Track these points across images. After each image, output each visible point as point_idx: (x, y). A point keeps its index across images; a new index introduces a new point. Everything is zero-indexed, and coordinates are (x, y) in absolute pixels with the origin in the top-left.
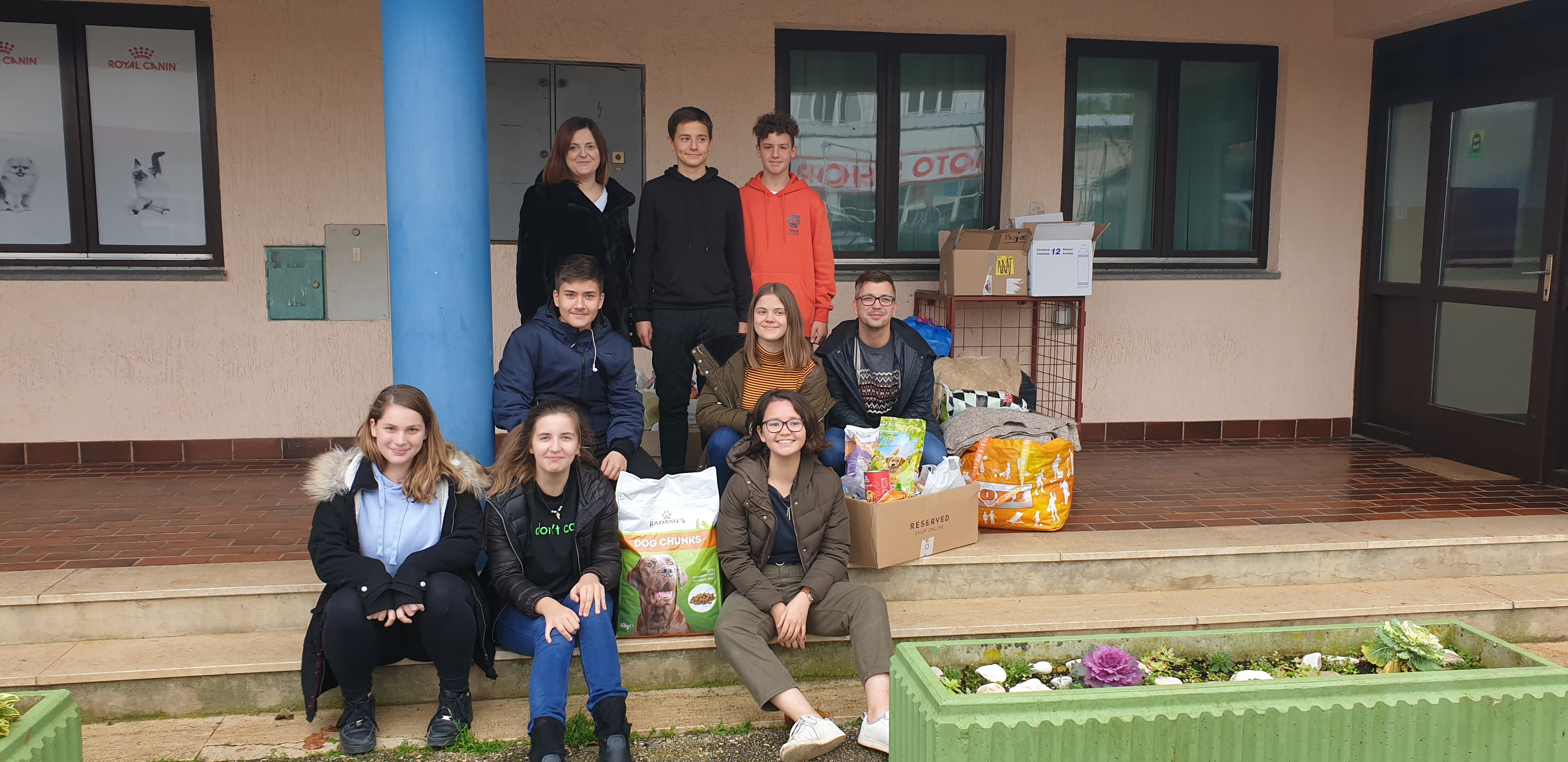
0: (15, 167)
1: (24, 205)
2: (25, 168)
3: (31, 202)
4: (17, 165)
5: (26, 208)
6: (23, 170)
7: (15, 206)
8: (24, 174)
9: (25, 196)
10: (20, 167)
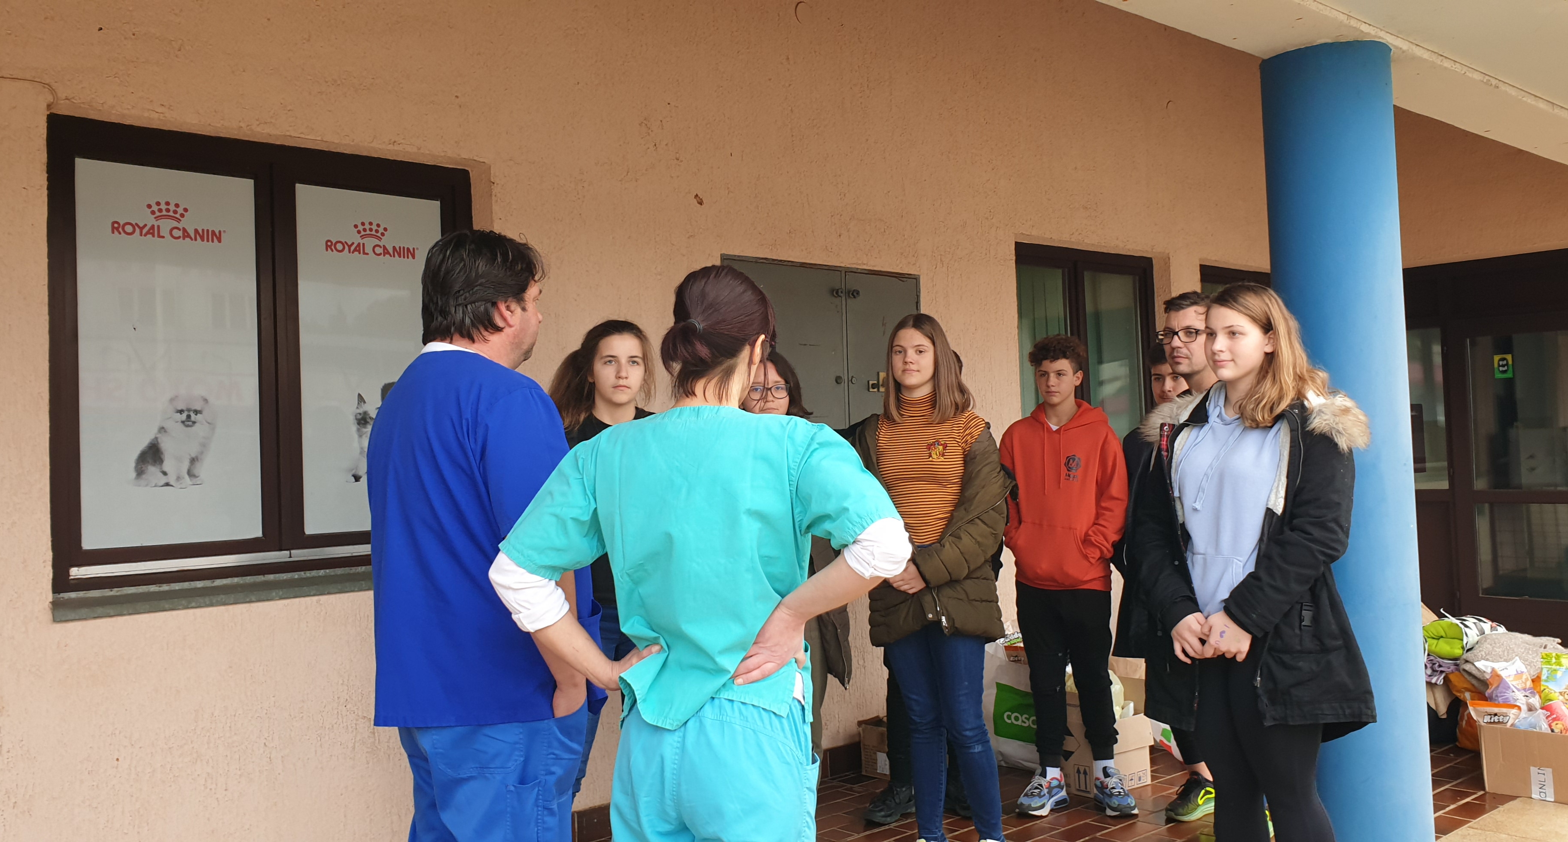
0: (181, 412)
1: (190, 474)
2: (197, 412)
3: (204, 470)
4: (184, 408)
5: (195, 481)
6: (193, 415)
7: (178, 478)
8: (194, 423)
9: (193, 461)
10: (189, 410)
